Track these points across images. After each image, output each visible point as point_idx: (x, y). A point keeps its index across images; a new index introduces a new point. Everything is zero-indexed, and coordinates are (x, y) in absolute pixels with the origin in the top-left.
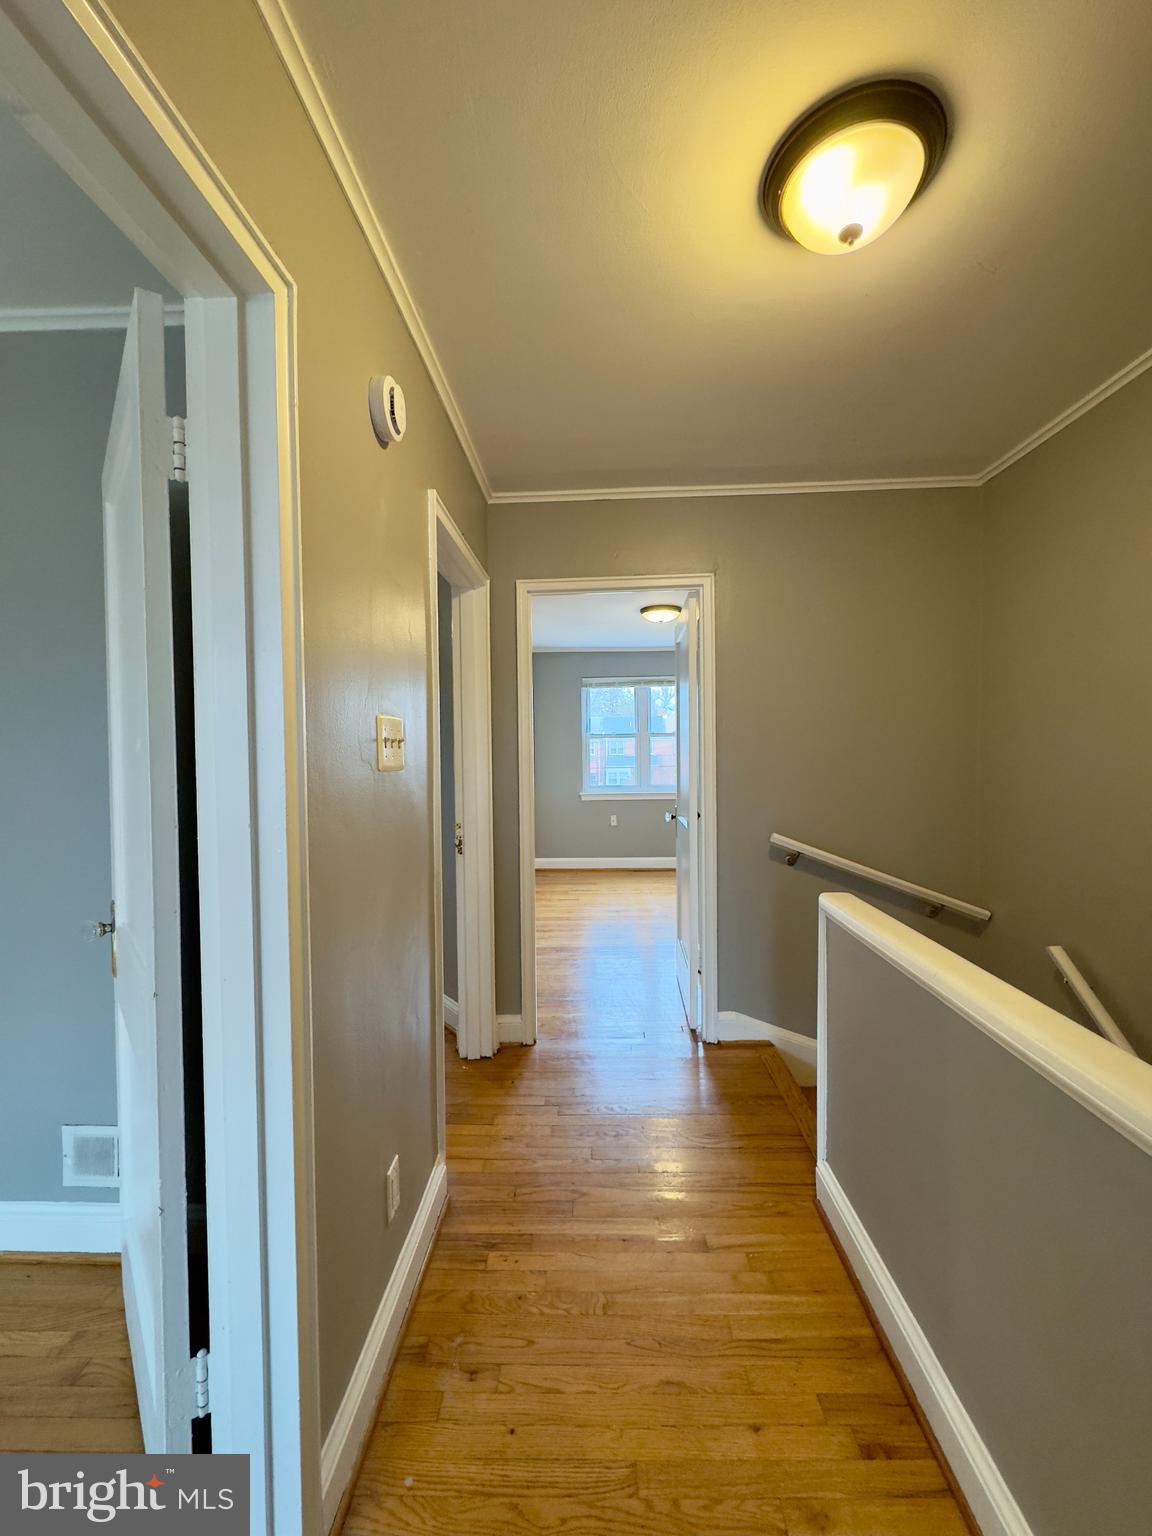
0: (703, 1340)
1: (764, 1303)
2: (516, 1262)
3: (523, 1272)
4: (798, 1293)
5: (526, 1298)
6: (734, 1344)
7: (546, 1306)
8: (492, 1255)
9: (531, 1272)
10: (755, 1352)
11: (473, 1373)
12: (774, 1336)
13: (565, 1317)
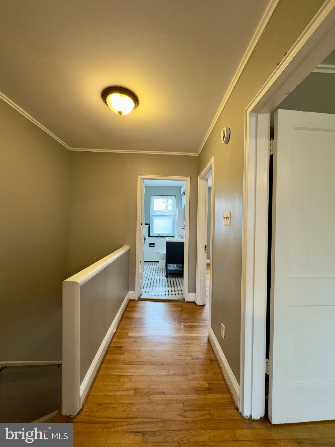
0: (145, 365)
1: (125, 373)
2: (198, 384)
3: (195, 381)
4: (114, 375)
5: (192, 373)
6: (138, 364)
7: (185, 371)
8: (207, 386)
9: (192, 381)
10: (133, 362)
11: (198, 358)
12: (127, 365)
13: (180, 369)
